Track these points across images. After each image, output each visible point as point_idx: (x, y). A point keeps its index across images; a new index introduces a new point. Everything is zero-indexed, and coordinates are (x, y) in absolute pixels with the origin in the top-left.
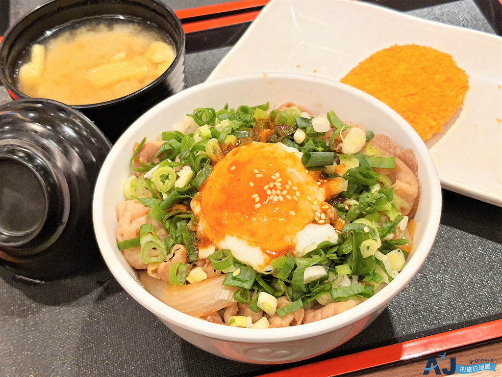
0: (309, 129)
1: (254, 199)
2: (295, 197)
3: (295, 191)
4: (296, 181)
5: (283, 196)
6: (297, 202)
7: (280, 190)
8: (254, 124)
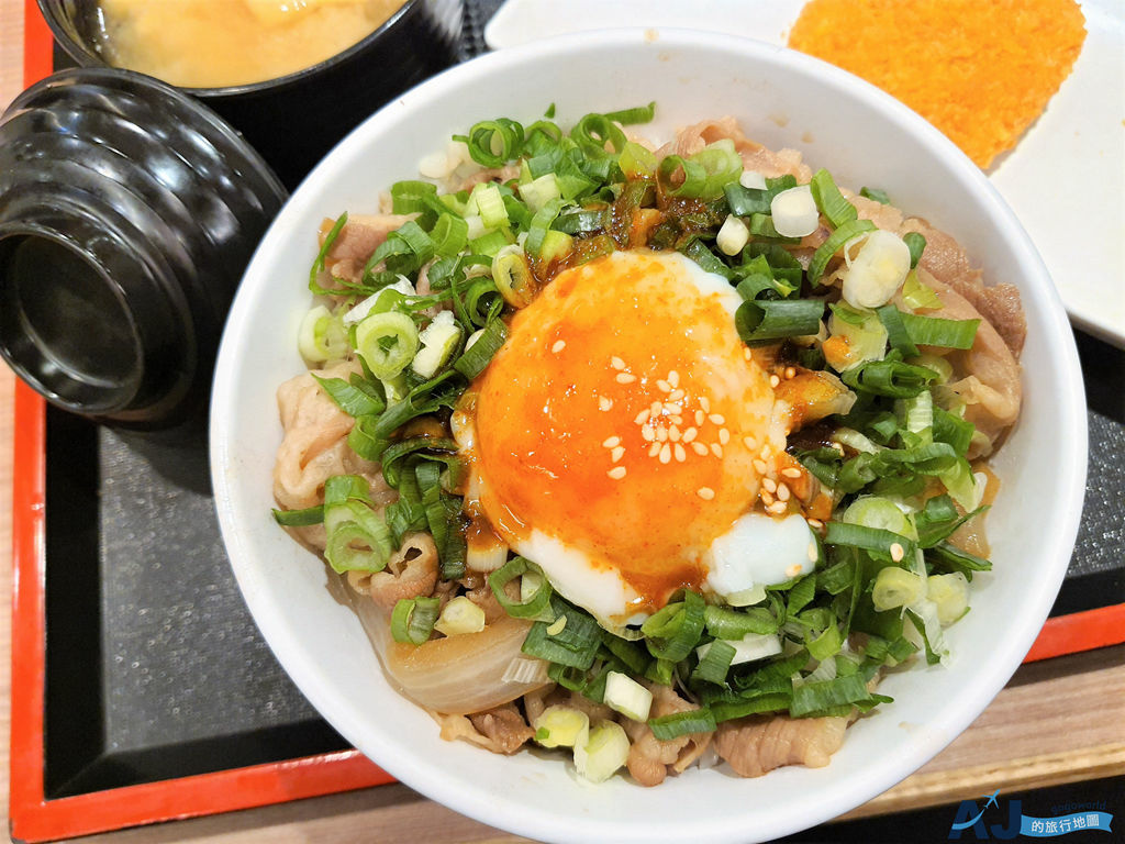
0: (759, 219)
1: (609, 452)
2: (716, 448)
3: (718, 427)
4: (719, 393)
5: (688, 447)
6: (721, 460)
7: (678, 426)
8: (616, 188)
